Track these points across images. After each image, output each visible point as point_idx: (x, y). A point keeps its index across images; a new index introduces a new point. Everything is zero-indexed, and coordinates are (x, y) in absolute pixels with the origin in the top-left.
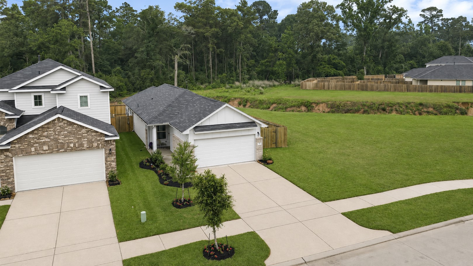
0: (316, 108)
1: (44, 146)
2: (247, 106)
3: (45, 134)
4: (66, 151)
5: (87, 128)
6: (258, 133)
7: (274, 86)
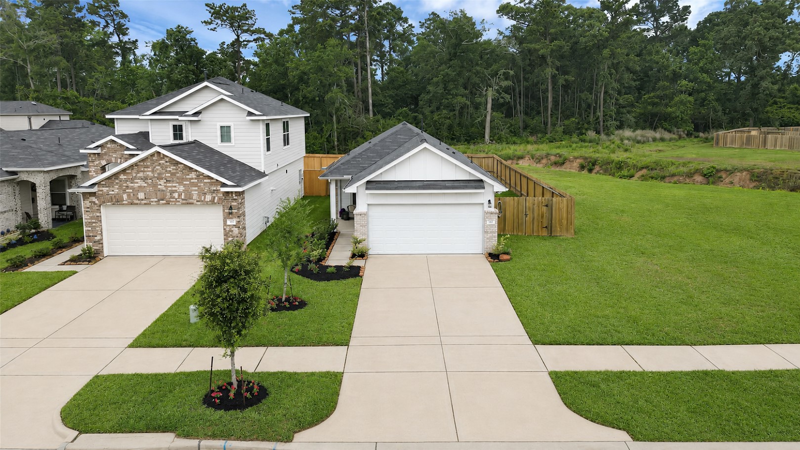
0: (727, 180)
1: (139, 194)
2: (595, 171)
3: (141, 174)
4: (168, 203)
5: (196, 171)
6: (489, 201)
7: (662, 140)
